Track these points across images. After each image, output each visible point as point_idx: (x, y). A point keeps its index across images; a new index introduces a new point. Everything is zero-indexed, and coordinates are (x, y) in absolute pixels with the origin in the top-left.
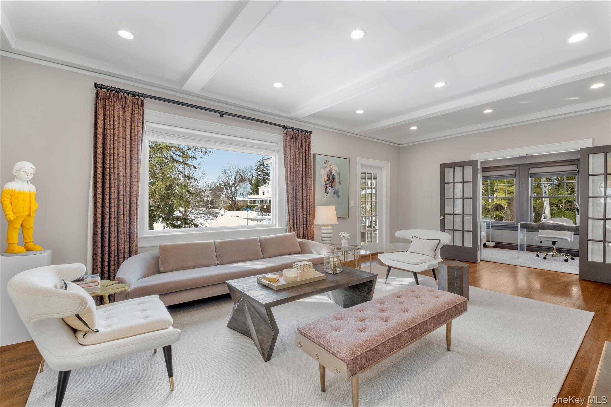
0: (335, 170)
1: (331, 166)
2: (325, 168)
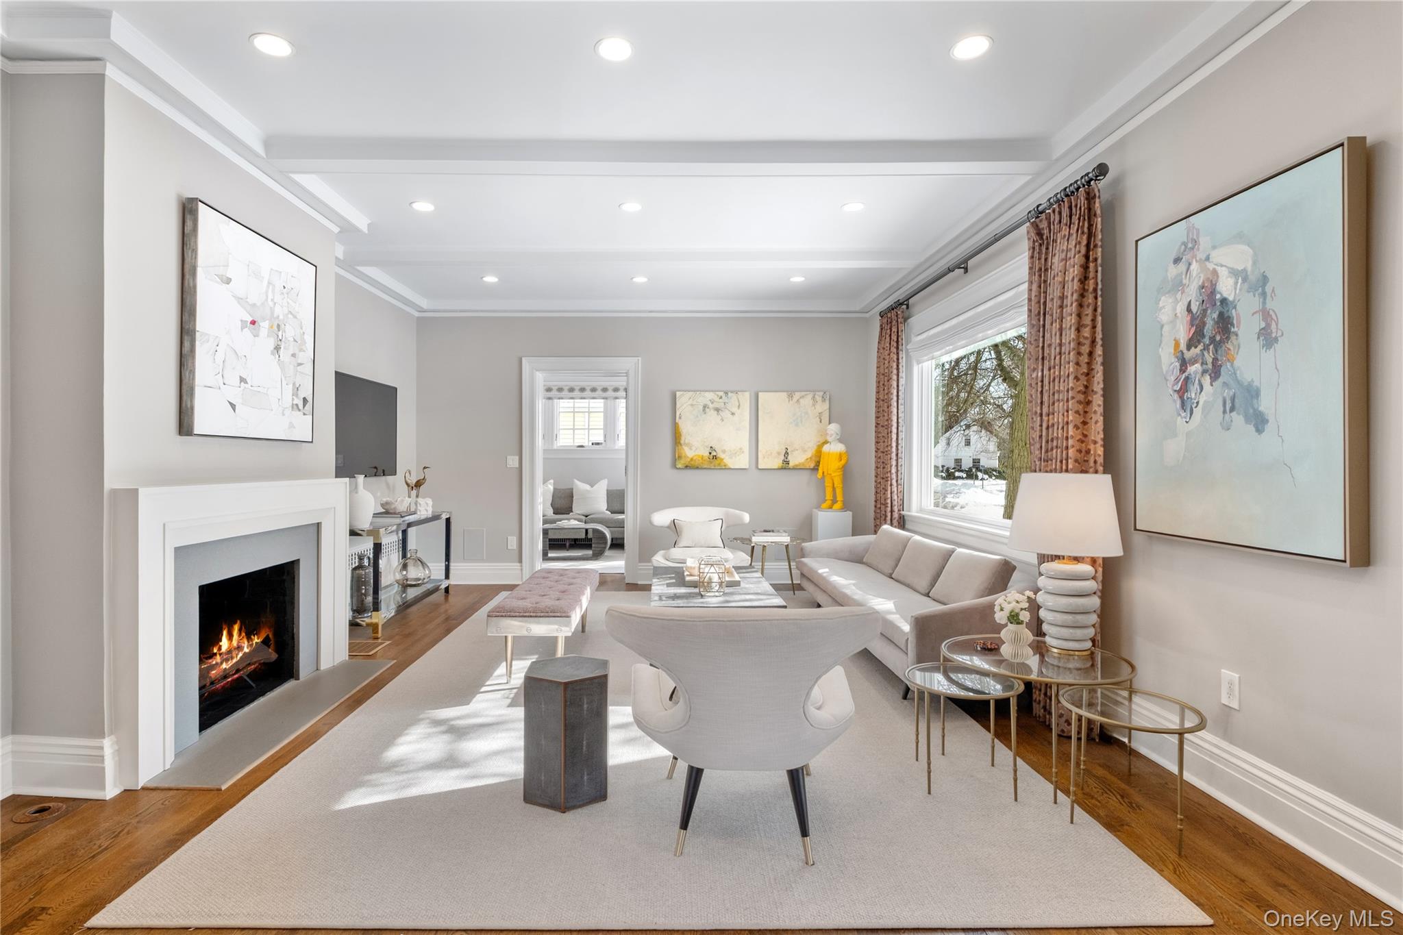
0: (1234, 273)
1: (1208, 259)
2: (1178, 286)
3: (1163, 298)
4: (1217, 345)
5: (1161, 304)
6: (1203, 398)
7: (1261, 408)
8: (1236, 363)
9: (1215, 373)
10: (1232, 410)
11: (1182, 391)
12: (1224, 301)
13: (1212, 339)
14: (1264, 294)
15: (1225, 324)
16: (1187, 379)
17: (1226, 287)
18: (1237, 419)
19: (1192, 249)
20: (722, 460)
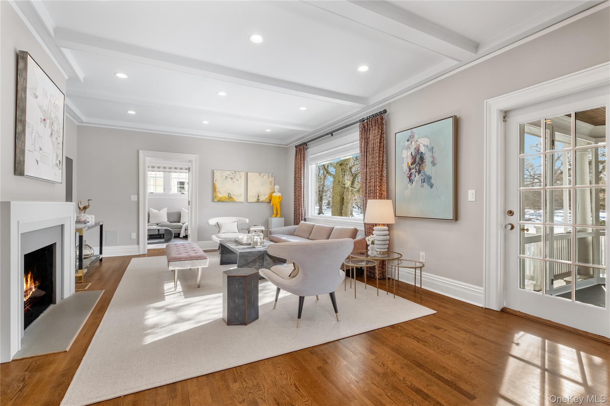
0: (424, 146)
1: (417, 141)
2: (408, 148)
3: (404, 151)
4: (420, 165)
5: (403, 152)
6: (416, 179)
7: (432, 182)
8: (425, 170)
9: (419, 172)
10: (424, 182)
11: (410, 177)
12: (422, 153)
13: (418, 163)
14: (433, 152)
15: (422, 159)
16: (411, 173)
17: (422, 149)
18: (425, 184)
19: (413, 138)
20: (233, 198)
